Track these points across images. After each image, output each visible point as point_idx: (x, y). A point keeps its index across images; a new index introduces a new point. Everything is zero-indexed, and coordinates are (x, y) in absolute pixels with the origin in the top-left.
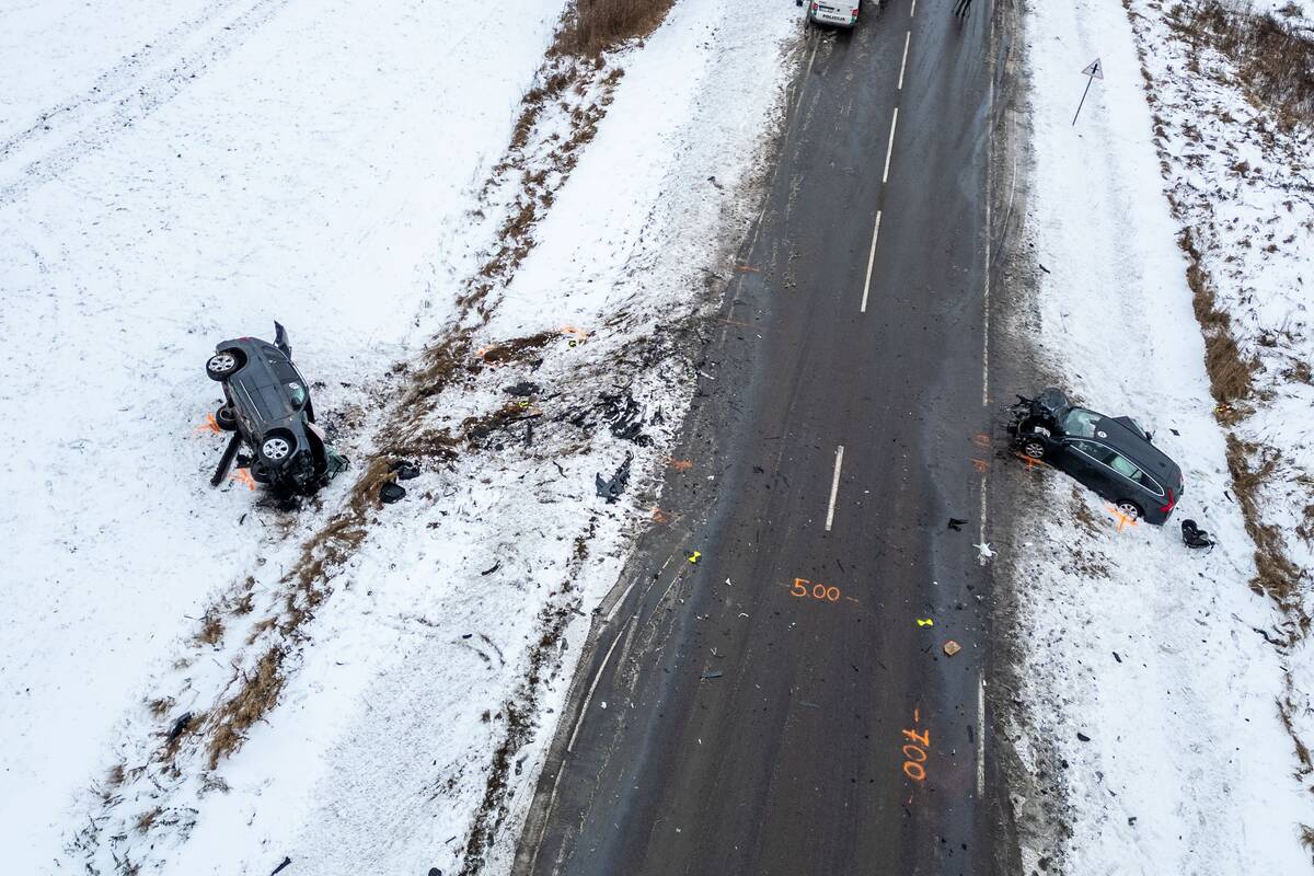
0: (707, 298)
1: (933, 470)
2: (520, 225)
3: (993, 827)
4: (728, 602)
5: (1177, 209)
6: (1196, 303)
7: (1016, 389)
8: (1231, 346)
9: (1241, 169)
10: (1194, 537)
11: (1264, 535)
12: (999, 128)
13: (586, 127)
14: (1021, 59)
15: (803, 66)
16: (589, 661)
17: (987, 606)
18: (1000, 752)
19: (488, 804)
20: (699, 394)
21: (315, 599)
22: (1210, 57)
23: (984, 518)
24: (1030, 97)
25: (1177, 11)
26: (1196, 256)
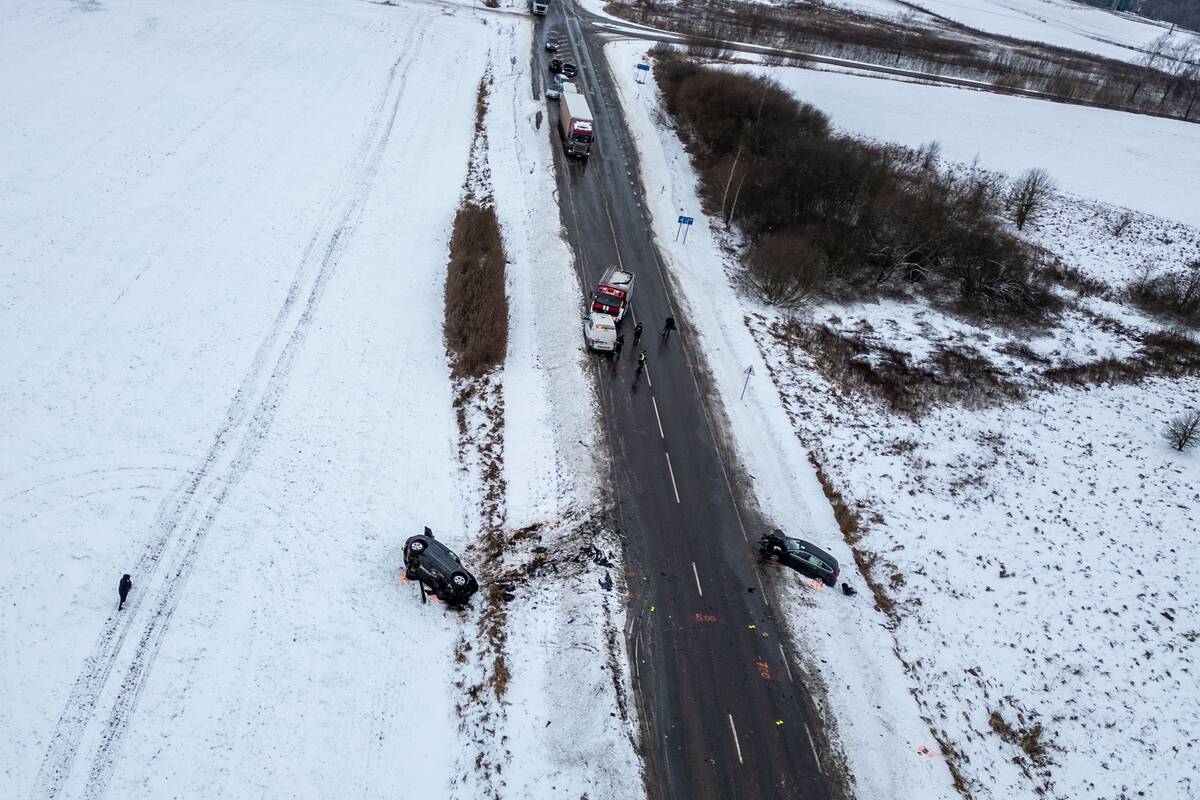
0: (606, 501)
1: (735, 570)
2: (492, 473)
3: (800, 692)
4: (674, 624)
5: (804, 442)
6: (824, 489)
7: (758, 535)
8: (845, 508)
9: (829, 418)
10: (848, 591)
11: (876, 588)
12: (707, 404)
13: (497, 415)
14: (705, 364)
15: (596, 375)
16: (630, 648)
17: (773, 619)
18: (794, 668)
19: (619, 694)
20: (623, 545)
21: (503, 639)
22: (798, 352)
23: (761, 587)
24: (716, 386)
25: (775, 326)
26: (818, 466)
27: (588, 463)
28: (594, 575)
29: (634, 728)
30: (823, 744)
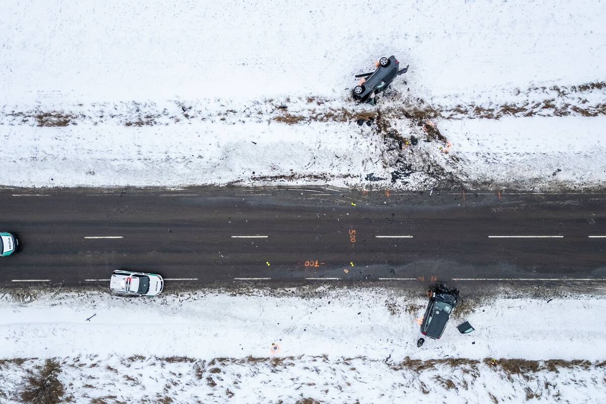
0: (475, 184)
1: (413, 264)
3: (299, 281)
4: (341, 215)
10: (419, 342)
11: (431, 365)
16: (313, 187)
17: (364, 280)
19: (271, 177)
20: (421, 192)
23: (398, 279)
27: (529, 175)
29: (247, 183)
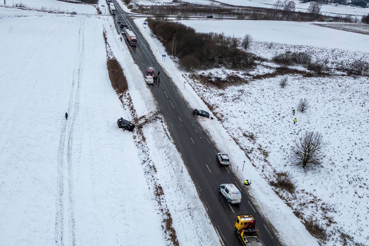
0: (158, 109)
1: (188, 117)
2: (132, 109)
3: (204, 133)
5: (199, 96)
6: (205, 103)
8: (210, 106)
9: (204, 91)
10: (212, 118)
11: (218, 118)
12: (177, 91)
13: (130, 99)
14: (175, 84)
15: (150, 88)
16: (169, 130)
17: (197, 124)
18: (203, 130)
19: (168, 137)
20: (164, 116)
21: (143, 133)
22: (196, 80)
23: (194, 119)
24: (178, 88)
25: (189, 76)
26: (203, 99)
27: (153, 104)
28: (159, 121)
29: (173, 141)
30: (210, 140)
